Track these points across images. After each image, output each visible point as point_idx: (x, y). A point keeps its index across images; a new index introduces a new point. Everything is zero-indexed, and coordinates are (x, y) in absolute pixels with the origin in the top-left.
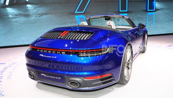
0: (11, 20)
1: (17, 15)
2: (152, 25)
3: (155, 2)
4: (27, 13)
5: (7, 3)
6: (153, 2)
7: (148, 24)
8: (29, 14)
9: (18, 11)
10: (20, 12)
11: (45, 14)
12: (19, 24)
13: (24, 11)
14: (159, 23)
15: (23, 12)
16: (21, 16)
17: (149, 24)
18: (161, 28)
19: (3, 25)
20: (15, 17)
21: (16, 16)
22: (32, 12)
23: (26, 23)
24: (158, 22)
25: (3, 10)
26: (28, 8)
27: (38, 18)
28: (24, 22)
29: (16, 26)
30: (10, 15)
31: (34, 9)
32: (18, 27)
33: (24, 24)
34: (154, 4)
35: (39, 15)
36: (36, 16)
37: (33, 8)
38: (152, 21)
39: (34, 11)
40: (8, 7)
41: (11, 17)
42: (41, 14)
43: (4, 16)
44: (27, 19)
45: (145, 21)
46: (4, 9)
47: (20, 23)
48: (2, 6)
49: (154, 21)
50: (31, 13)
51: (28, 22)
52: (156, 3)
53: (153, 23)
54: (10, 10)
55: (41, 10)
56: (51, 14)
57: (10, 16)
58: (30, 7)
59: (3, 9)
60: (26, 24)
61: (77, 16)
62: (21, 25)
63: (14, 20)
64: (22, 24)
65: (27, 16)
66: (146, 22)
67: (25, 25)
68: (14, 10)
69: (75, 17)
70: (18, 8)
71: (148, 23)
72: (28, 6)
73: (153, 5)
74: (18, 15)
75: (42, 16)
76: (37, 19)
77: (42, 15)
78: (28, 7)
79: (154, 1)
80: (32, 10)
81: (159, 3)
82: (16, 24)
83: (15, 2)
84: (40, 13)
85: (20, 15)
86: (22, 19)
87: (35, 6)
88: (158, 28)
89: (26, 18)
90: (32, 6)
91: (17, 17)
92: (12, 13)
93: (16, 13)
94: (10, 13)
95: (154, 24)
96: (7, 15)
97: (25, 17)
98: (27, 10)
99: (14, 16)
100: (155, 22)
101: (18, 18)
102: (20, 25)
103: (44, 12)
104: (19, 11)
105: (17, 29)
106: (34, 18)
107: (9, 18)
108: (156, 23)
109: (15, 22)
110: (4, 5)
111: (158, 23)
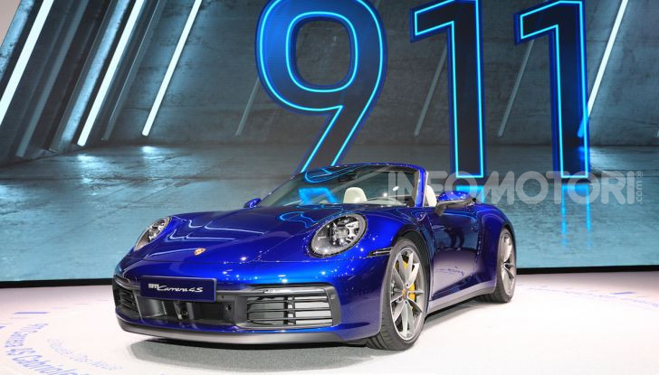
0: (85, 194)
1: (107, 179)
2: (580, 229)
3: (585, 149)
4: (139, 173)
5: (82, 141)
6: (581, 149)
7: (564, 224)
8: (146, 175)
9: (113, 166)
10: (119, 169)
11: (197, 178)
12: (111, 206)
13: (132, 167)
14: (608, 223)
15: (128, 168)
16: (118, 181)
17: (570, 225)
18: (620, 244)
19: (60, 210)
20: (99, 185)
21: (103, 182)
22: (157, 172)
23: (134, 205)
24: (605, 222)
25: (68, 161)
26: (145, 158)
27: (173, 189)
28: (126, 201)
29: (99, 214)
30: (86, 177)
31: (163, 162)
32: (105, 216)
33: (125, 207)
34: (583, 154)
35: (178, 181)
36: (167, 184)
37: (161, 157)
38: (581, 216)
39: (163, 166)
40: (82, 153)
41: (86, 184)
42: (184, 177)
43: (65, 181)
44: (137, 192)
45: (551, 213)
46: (71, 158)
47: (113, 204)
48: (64, 150)
49: (588, 213)
50: (152, 173)
51: (139, 202)
52: (591, 151)
53: (585, 222)
54: (87, 162)
55: (187, 166)
56: (217, 178)
57: (86, 181)
58: (150, 155)
59: (66, 158)
60: (131, 208)
61: (304, 190)
62: (114, 212)
63: (94, 194)
64: (121, 208)
65: (139, 181)
66: (558, 219)
67: (128, 210)
68: (100, 161)
69: (298, 192)
70: (113, 156)
71: (567, 223)
72: (147, 150)
73: (581, 158)
74: (111, 178)
75: (186, 184)
76: (169, 193)
77: (186, 180)
78: (143, 155)
79: (583, 145)
80: (157, 165)
81: (602, 152)
82: (99, 206)
83: (106, 137)
84: (181, 174)
85: (116, 177)
86: (122, 192)
87: (168, 152)
88: (609, 242)
89: (133, 190)
90: (158, 152)
91: (107, 185)
92: (92, 170)
93: (105, 170)
94: (86, 171)
95: (589, 226)
96: (77, 176)
97: (131, 186)
98: (140, 164)
99: (97, 181)
100: (594, 219)
101: (109, 188)
102: (112, 209)
103: (194, 173)
104: (116, 166)
105: (100, 224)
106: (160, 188)
107: (81, 186)
108: (595, 222)
109: (98, 199)
110: (74, 146)
111: (604, 225)
